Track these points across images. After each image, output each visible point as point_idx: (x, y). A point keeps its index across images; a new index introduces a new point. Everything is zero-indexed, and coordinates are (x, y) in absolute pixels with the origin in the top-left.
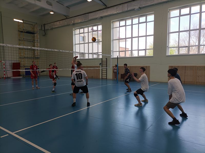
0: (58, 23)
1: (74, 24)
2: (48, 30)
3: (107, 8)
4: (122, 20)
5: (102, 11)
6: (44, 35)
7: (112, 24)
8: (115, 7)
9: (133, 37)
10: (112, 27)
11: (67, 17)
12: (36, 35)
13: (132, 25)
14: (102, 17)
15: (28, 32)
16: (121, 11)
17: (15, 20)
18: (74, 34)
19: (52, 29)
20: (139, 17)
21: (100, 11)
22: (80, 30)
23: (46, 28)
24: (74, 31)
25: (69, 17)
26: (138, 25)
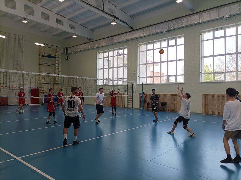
0: (81, 46)
1: (98, 48)
2: (70, 53)
3: (133, 30)
4: (150, 43)
5: (127, 34)
6: (67, 59)
7: (138, 48)
8: (142, 30)
9: (162, 61)
10: (138, 51)
11: (90, 41)
12: (57, 59)
13: (160, 48)
14: (128, 41)
15: (49, 57)
16: (148, 34)
18: (97, 58)
19: (75, 53)
20: (168, 40)
21: (125, 34)
22: (105, 54)
23: (69, 52)
24: (97, 56)
25: (93, 40)
26: (167, 48)
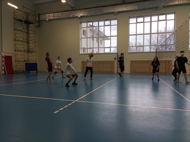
2: (44, 20)
3: (125, 3)
4: (140, 16)
5: (120, 6)
6: (38, 26)
8: (136, 4)
9: (152, 33)
11: (72, 9)
13: (151, 22)
14: (119, 12)
16: (143, 8)
17: (9, 4)
18: (80, 27)
20: (158, 15)
21: (117, 6)
23: (41, 19)
25: (75, 9)
26: (157, 22)
